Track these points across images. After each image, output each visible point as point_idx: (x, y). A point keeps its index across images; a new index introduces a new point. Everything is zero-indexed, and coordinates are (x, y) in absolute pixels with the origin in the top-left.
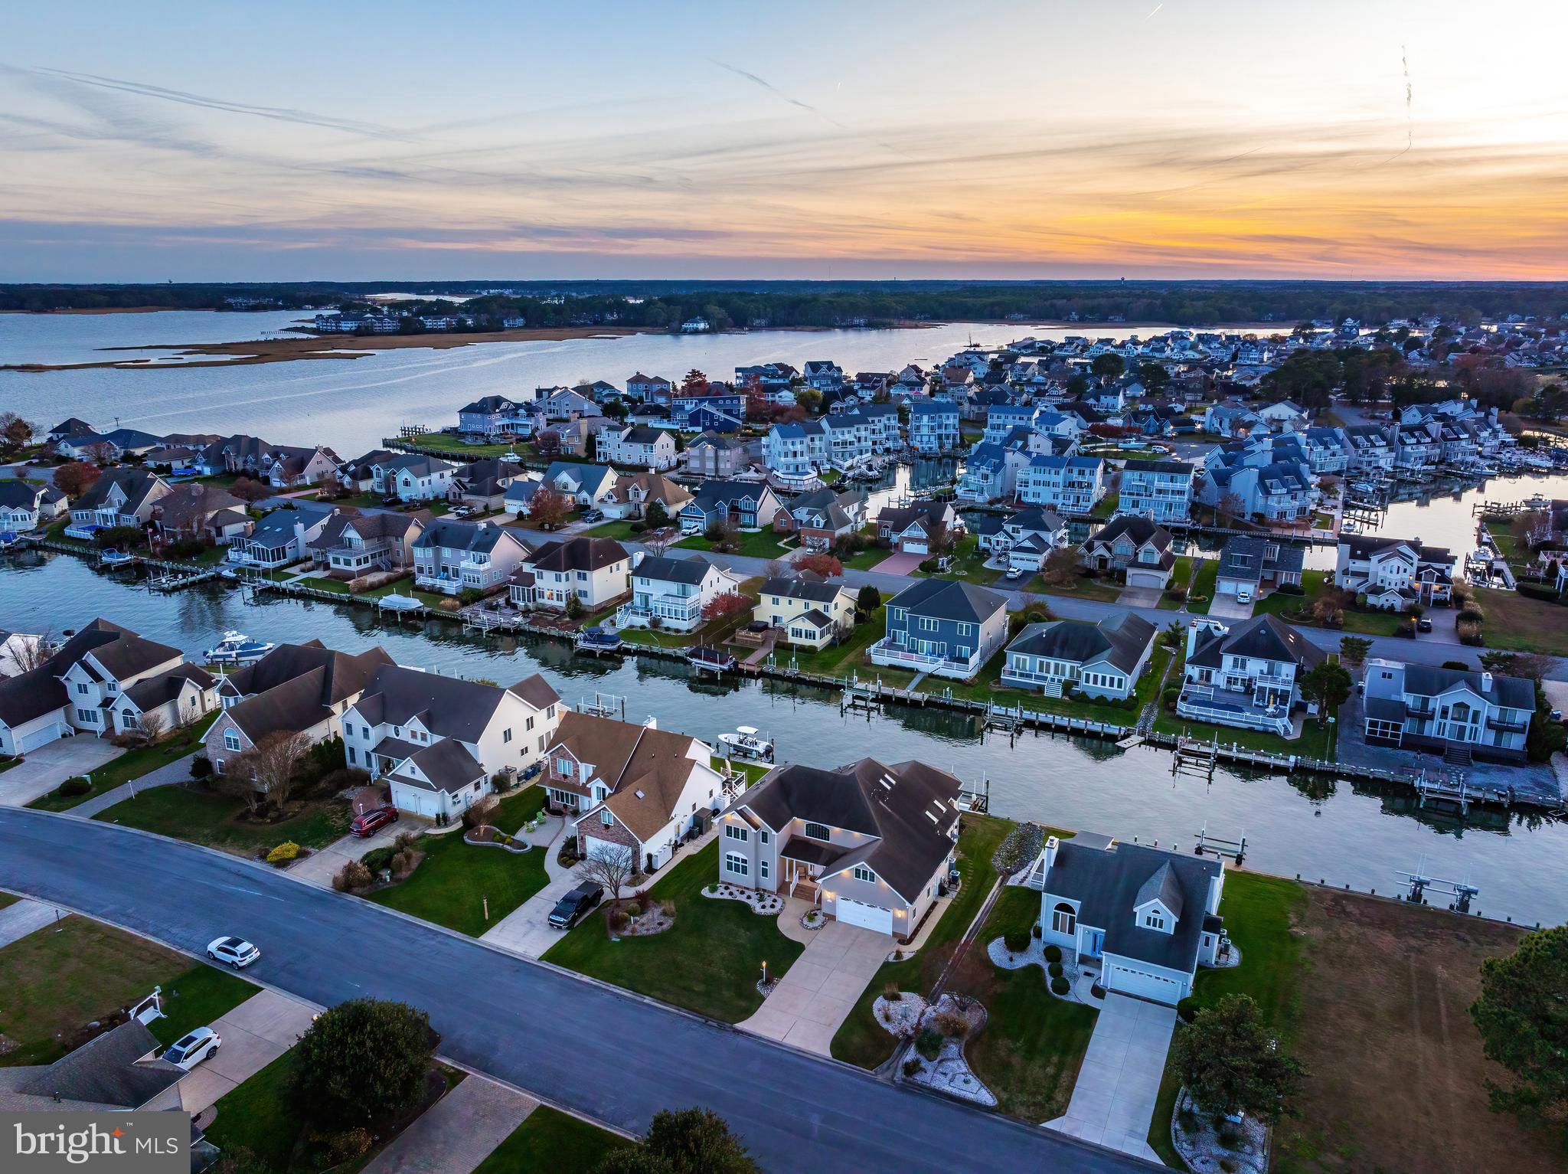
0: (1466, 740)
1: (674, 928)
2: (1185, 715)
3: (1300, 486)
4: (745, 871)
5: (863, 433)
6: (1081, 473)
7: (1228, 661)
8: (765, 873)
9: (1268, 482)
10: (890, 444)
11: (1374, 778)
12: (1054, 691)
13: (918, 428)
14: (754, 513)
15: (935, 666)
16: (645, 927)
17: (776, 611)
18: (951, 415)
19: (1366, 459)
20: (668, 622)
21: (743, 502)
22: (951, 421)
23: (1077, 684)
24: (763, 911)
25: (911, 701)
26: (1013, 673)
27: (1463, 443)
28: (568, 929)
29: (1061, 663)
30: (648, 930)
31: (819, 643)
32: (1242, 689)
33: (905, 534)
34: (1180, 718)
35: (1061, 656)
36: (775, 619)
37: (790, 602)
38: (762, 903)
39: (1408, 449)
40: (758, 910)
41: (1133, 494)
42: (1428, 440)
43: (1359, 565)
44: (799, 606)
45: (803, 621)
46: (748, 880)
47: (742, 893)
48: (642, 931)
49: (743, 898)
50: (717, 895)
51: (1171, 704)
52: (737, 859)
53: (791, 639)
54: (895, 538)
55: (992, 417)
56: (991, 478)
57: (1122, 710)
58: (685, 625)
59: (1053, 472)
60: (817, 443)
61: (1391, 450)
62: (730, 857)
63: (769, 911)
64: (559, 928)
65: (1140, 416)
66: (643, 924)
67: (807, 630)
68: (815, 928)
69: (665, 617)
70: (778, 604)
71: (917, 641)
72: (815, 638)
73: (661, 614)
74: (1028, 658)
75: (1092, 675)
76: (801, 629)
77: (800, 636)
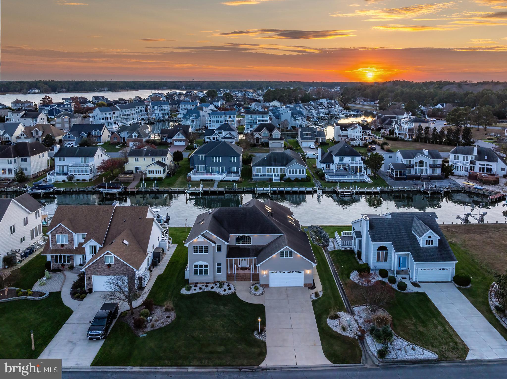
0: (424, 174)
1: (178, 318)
2: (330, 181)
3: (303, 117)
4: (206, 272)
5: (133, 112)
6: (230, 117)
7: (336, 159)
8: (219, 271)
9: (294, 115)
10: (143, 117)
11: (407, 191)
12: (277, 179)
13: (154, 111)
14: (100, 137)
15: (223, 177)
16: (160, 322)
17: (137, 164)
18: (166, 106)
19: (310, 113)
20: (77, 177)
21: (94, 132)
22: (166, 108)
23: (285, 175)
24: (226, 293)
25: (218, 192)
26: (256, 175)
27: (333, 108)
28: (104, 338)
29: (276, 168)
30: (162, 323)
31: (163, 175)
32: (343, 169)
33: (175, 137)
34: (328, 182)
35: (275, 165)
36: (137, 168)
37: (144, 159)
38: (223, 289)
39: (320, 110)
40: (222, 293)
41: (250, 123)
42: (324, 107)
43: (344, 133)
44: (149, 160)
45: (155, 165)
46: (209, 278)
47: (207, 286)
48: (158, 325)
49: (209, 289)
50: (192, 292)
51: (323, 178)
52: (201, 266)
53: (148, 176)
54: (169, 141)
55: (182, 106)
56: (195, 121)
57: (306, 181)
58: (88, 177)
59: (220, 117)
60: (116, 114)
61: (315, 111)
62: (196, 266)
63: (228, 292)
64: (98, 339)
65: (231, 106)
66: (157, 321)
67: (156, 170)
68: (262, 294)
69: (76, 174)
70: (138, 161)
71: (211, 168)
72: (161, 173)
73: (73, 174)
74: (262, 168)
75: (291, 170)
76: (153, 170)
77: (153, 173)
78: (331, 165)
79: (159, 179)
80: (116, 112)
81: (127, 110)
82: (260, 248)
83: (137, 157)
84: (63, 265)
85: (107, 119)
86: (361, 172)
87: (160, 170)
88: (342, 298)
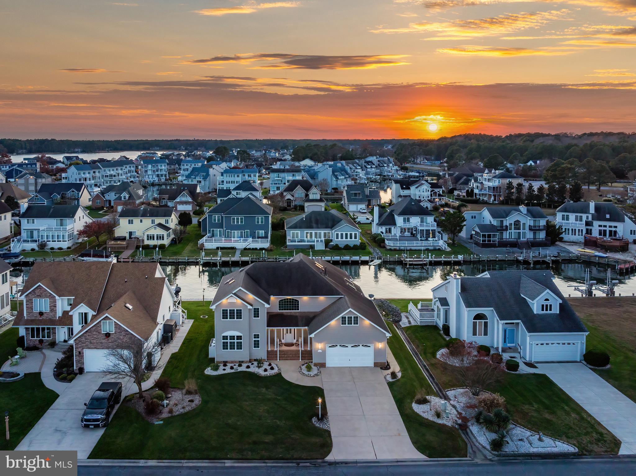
0: (522, 239)
1: (205, 402)
2: (393, 248)
3: (348, 176)
4: (240, 346)
5: (120, 172)
6: (249, 176)
7: (399, 220)
8: (257, 344)
9: (336, 173)
10: (132, 179)
11: (499, 260)
12: (320, 246)
13: (146, 171)
14: (78, 200)
15: (247, 243)
16: (180, 406)
17: (131, 228)
18: (163, 165)
19: (356, 174)
20: (51, 244)
21: (69, 194)
22: (163, 167)
23: (332, 241)
24: (268, 373)
25: (242, 262)
26: (292, 241)
27: (386, 168)
28: (104, 426)
29: (318, 231)
30: (183, 408)
31: (166, 242)
32: (409, 234)
33: (178, 200)
34: (390, 250)
35: (318, 228)
36: (131, 233)
37: (141, 221)
38: (263, 368)
39: (369, 170)
40: (263, 373)
41: (277, 184)
42: (374, 166)
43: (406, 192)
45: (155, 228)
46: (242, 354)
47: (240, 365)
48: (178, 410)
49: (243, 368)
50: (220, 372)
51: (382, 244)
52: (232, 338)
53: (147, 242)
54: (170, 204)
55: (183, 165)
56: (203, 183)
57: (360, 248)
58: (65, 245)
59: (236, 176)
60: (97, 174)
61: (362, 170)
62: (225, 338)
63: (270, 373)
64: (97, 426)
65: (249, 166)
66: (176, 405)
67: (157, 235)
68: (316, 375)
69: (50, 241)
70: (132, 223)
71: (231, 232)
72: (163, 239)
73: (46, 240)
74: (299, 232)
75: (340, 233)
76: (153, 235)
77: (154, 239)
78: (393, 228)
79: (162, 247)
80: (97, 171)
81: (111, 169)
82: (312, 316)
83: (131, 218)
84: (41, 342)
85: (86, 179)
86: (435, 237)
87: (163, 235)
88: (429, 381)
